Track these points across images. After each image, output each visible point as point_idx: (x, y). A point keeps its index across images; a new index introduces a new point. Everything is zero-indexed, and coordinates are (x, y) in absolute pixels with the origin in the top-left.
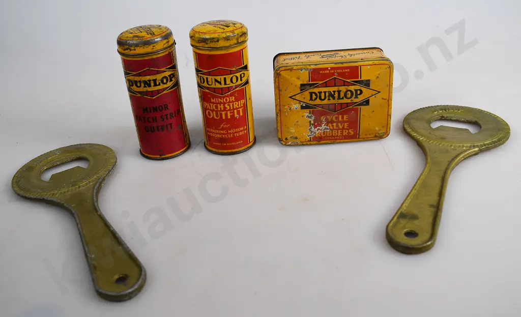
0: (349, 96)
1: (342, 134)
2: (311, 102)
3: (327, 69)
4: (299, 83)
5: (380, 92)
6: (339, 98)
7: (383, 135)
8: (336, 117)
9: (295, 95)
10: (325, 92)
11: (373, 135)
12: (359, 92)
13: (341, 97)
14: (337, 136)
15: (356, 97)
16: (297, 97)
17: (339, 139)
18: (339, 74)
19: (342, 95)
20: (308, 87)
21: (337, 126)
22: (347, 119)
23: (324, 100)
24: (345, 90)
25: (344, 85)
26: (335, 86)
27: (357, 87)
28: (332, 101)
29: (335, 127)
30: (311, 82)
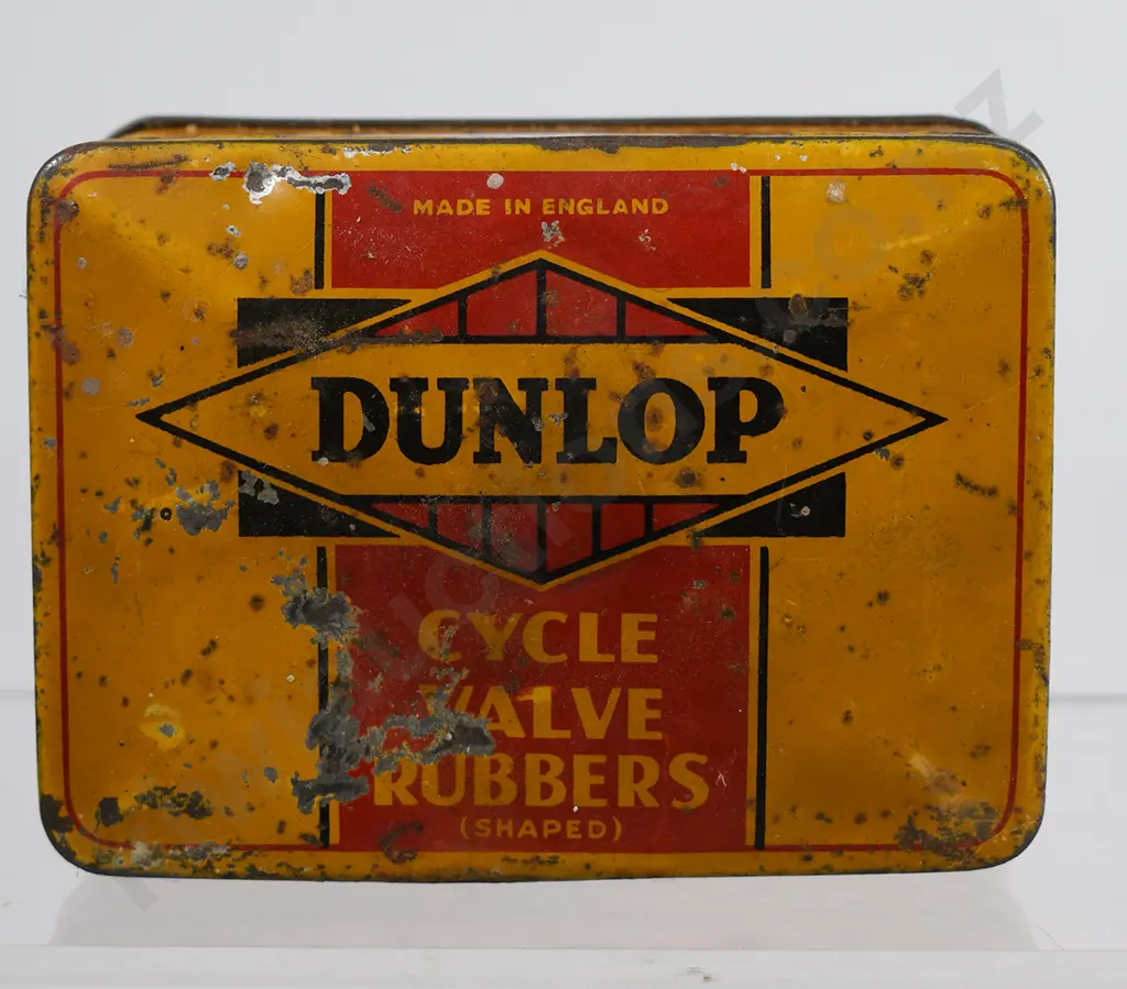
0: (664, 432)
1: (608, 790)
2: (326, 473)
3: (473, 182)
4: (227, 290)
5: (932, 420)
6: (576, 448)
7: (984, 834)
8: (550, 626)
9: (192, 400)
10: (452, 389)
11: (887, 833)
12: (748, 407)
13: (594, 444)
14: (564, 811)
15: (728, 450)
16: (206, 419)
17: (585, 845)
18: (579, 234)
19: (603, 418)
20: (303, 331)
21: (564, 713)
22: (644, 647)
23: (445, 453)
24: (627, 381)
25: (621, 337)
26: (541, 337)
27: (739, 362)
28: (511, 474)
29: (543, 728)
30: (329, 292)
